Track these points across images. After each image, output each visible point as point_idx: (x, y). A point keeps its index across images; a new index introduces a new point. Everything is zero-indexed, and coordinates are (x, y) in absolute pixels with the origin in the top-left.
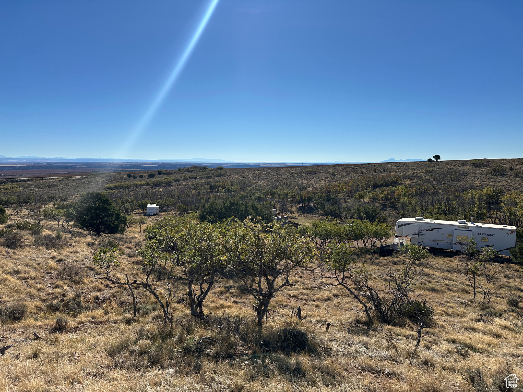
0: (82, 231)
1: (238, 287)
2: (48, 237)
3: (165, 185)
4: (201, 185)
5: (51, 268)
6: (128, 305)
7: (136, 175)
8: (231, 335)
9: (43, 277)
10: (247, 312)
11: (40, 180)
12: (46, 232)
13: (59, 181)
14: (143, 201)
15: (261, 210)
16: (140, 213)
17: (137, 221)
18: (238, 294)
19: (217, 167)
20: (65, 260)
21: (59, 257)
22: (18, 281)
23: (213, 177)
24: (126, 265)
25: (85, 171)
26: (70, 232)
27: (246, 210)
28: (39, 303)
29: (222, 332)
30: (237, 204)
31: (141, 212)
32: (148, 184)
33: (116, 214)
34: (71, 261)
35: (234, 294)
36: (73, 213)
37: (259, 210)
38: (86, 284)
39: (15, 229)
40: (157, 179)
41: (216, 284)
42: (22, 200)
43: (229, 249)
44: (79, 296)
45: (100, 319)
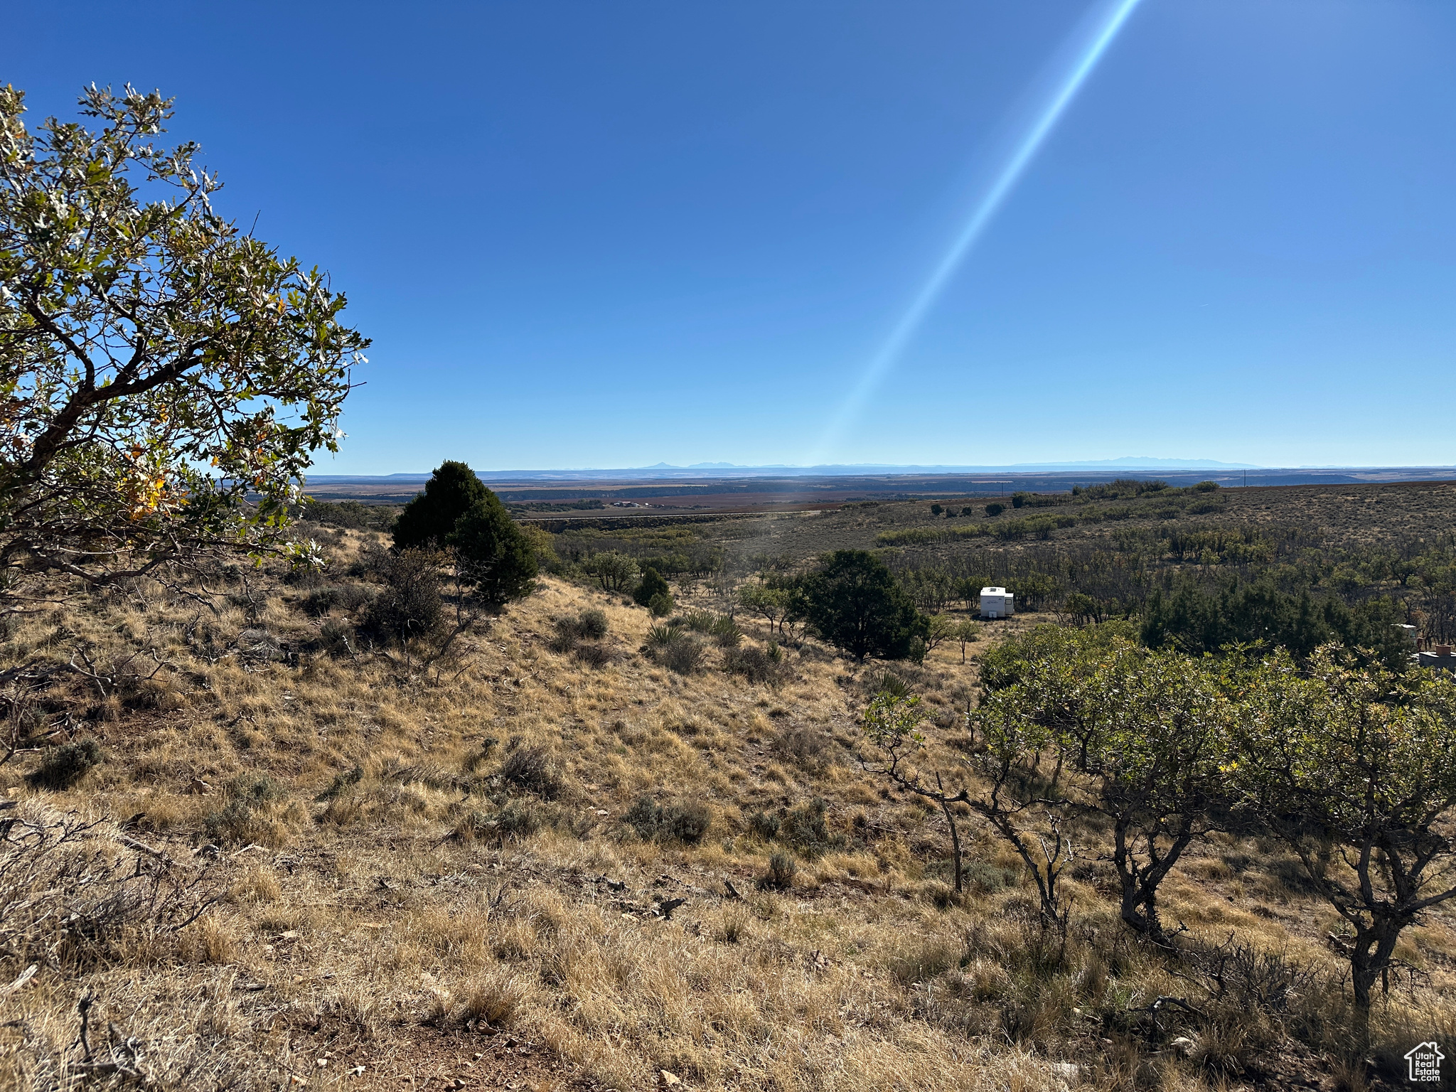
0: (823, 646)
1: (1271, 868)
2: (752, 655)
3: (1032, 536)
4: (1142, 538)
5: (759, 730)
6: (940, 857)
7: (954, 508)
8: (1258, 1009)
9: (742, 748)
10: (1304, 949)
11: (734, 518)
12: (747, 643)
13: (773, 522)
14: (972, 579)
15: (1359, 626)
16: (962, 611)
17: (954, 632)
18: (1271, 887)
19: (1199, 482)
20: (787, 714)
21: (775, 706)
22: (692, 750)
23: (1183, 515)
24: (932, 746)
25: (831, 499)
26: (797, 646)
27: (1302, 622)
28: (734, 810)
29: (1227, 994)
30: (1272, 600)
31: (964, 607)
32: (983, 533)
33: (905, 609)
34: (800, 717)
35: (1259, 885)
36: (805, 601)
37: (1352, 626)
38: (834, 781)
39: (686, 630)
40: (1009, 518)
41: (1196, 845)
42: (697, 564)
43: (1250, 740)
44: (819, 809)
45: (868, 879)
